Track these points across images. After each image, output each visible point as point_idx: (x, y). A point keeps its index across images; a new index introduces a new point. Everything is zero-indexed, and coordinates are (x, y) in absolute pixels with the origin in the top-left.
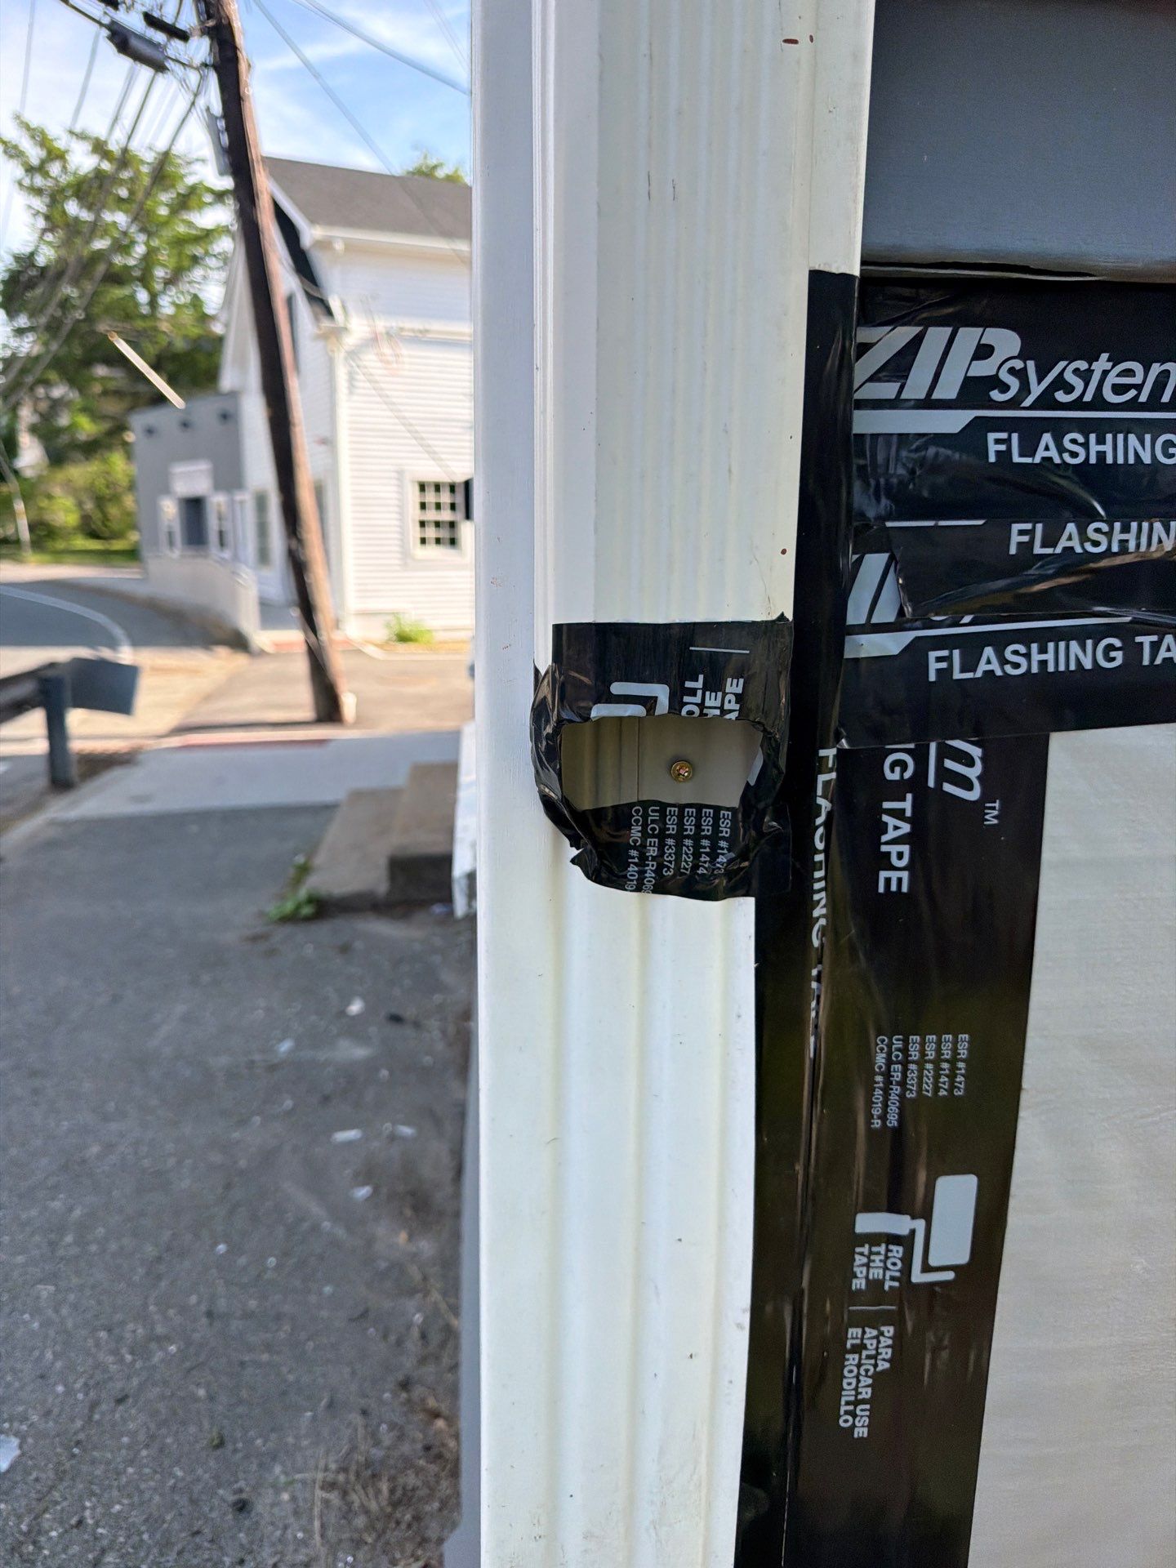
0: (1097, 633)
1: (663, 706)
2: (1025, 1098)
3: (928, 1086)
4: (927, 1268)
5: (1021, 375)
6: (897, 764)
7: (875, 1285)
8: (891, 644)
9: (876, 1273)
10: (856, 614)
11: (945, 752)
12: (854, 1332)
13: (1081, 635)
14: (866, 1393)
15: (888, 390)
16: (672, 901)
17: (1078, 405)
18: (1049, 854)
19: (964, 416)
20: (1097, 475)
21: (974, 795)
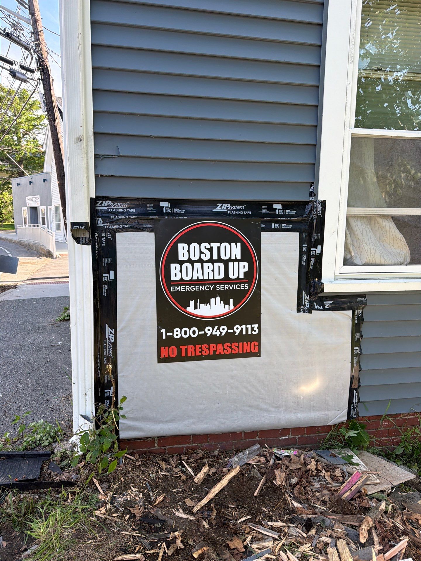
0: (120, 225)
1: (78, 228)
2: (117, 264)
3: (108, 262)
4: (110, 279)
5: (112, 204)
6: (103, 235)
7: (105, 281)
8: (102, 225)
9: (105, 280)
10: (99, 223)
11: (107, 234)
12: (104, 285)
13: (118, 225)
14: (106, 291)
15: (101, 206)
16: (84, 245)
17: (117, 207)
18: (117, 243)
19: (107, 208)
20: (119, 212)
21: (110, 238)
